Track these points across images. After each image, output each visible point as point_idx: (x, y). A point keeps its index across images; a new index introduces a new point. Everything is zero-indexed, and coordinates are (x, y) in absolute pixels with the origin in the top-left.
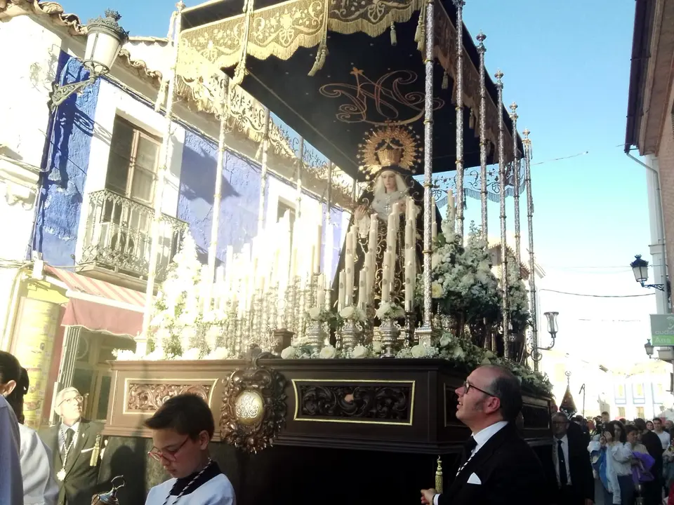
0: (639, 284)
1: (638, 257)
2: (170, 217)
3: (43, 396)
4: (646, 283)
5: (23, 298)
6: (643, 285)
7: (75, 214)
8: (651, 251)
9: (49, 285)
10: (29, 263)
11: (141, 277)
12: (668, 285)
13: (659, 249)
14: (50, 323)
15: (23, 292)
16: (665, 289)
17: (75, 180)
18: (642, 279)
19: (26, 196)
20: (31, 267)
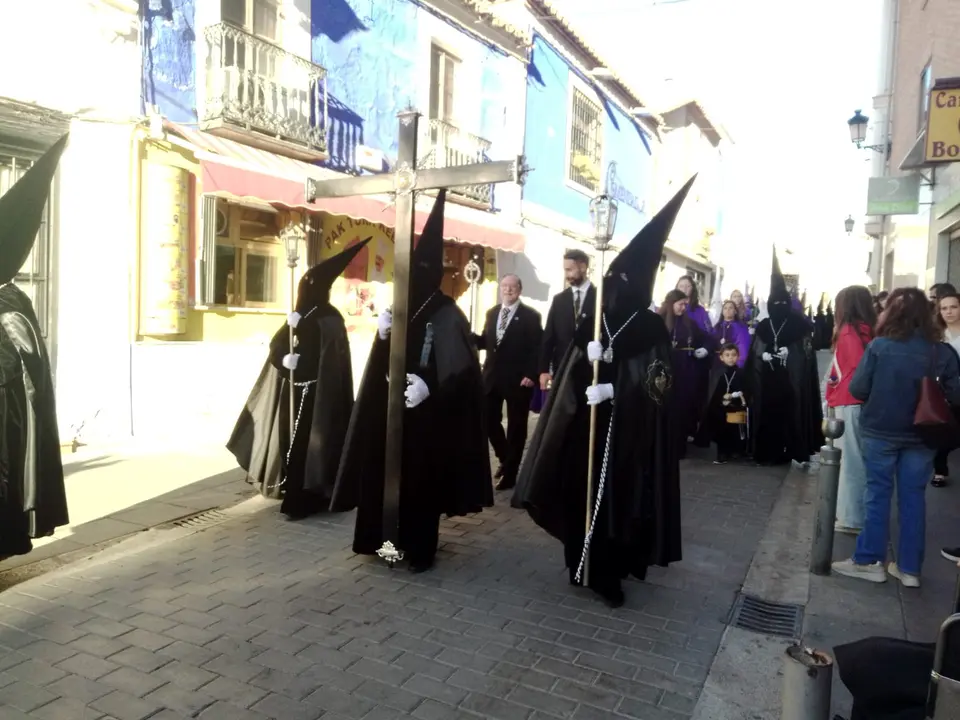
0: (855, 145)
1: (858, 112)
2: (304, 60)
3: (185, 274)
4: (862, 144)
5: (143, 161)
6: (859, 147)
7: (190, 57)
8: (875, 104)
9: (169, 146)
10: (143, 118)
11: (278, 137)
12: (889, 146)
13: (885, 103)
14: (182, 191)
15: (143, 154)
16: (885, 151)
17: (183, 10)
18: (859, 138)
19: (128, 32)
20: (147, 123)
